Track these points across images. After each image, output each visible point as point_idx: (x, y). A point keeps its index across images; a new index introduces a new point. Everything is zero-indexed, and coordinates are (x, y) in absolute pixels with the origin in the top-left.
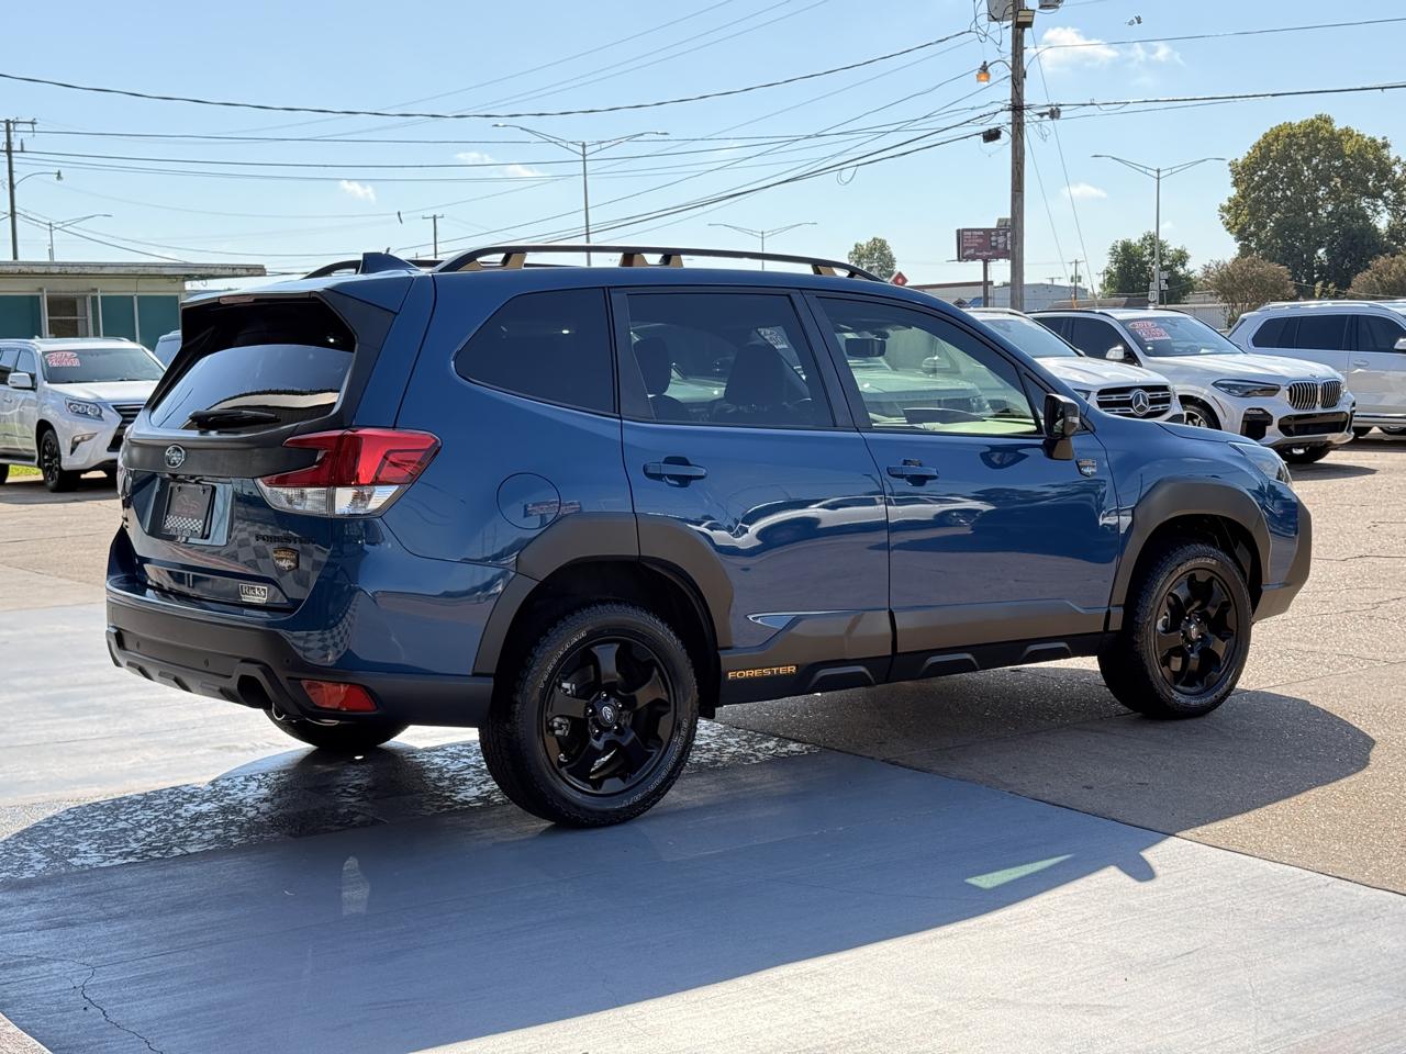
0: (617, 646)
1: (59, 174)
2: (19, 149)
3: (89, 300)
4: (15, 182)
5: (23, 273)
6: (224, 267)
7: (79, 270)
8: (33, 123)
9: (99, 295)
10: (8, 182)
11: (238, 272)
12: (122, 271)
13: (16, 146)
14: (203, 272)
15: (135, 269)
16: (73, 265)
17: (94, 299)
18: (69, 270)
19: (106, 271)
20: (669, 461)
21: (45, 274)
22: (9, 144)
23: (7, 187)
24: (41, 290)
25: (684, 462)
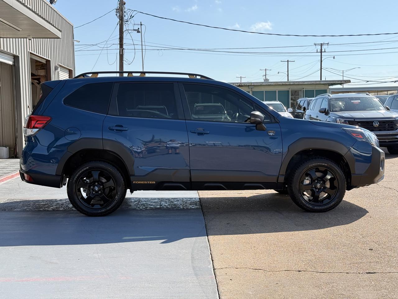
0: (99, 172)
1: (334, 57)
2: (324, 51)
3: (302, 91)
4: (322, 60)
5: (283, 85)
6: (338, 81)
7: (298, 83)
8: (328, 44)
9: (304, 90)
10: (320, 60)
11: (342, 82)
12: (309, 83)
13: (323, 51)
14: (332, 83)
15: (313, 82)
16: (296, 82)
17: (303, 91)
18: (295, 83)
19: (305, 83)
20: (116, 126)
21: (289, 85)
22: (321, 50)
23: (320, 62)
24: (289, 89)
25: (122, 126)
